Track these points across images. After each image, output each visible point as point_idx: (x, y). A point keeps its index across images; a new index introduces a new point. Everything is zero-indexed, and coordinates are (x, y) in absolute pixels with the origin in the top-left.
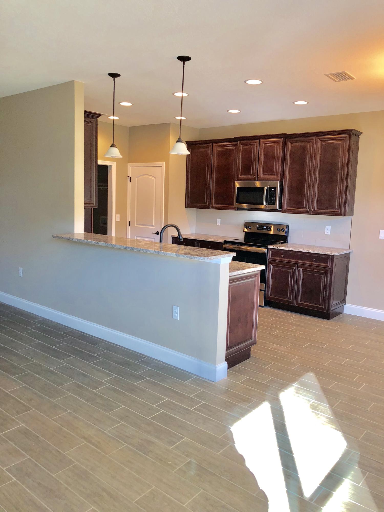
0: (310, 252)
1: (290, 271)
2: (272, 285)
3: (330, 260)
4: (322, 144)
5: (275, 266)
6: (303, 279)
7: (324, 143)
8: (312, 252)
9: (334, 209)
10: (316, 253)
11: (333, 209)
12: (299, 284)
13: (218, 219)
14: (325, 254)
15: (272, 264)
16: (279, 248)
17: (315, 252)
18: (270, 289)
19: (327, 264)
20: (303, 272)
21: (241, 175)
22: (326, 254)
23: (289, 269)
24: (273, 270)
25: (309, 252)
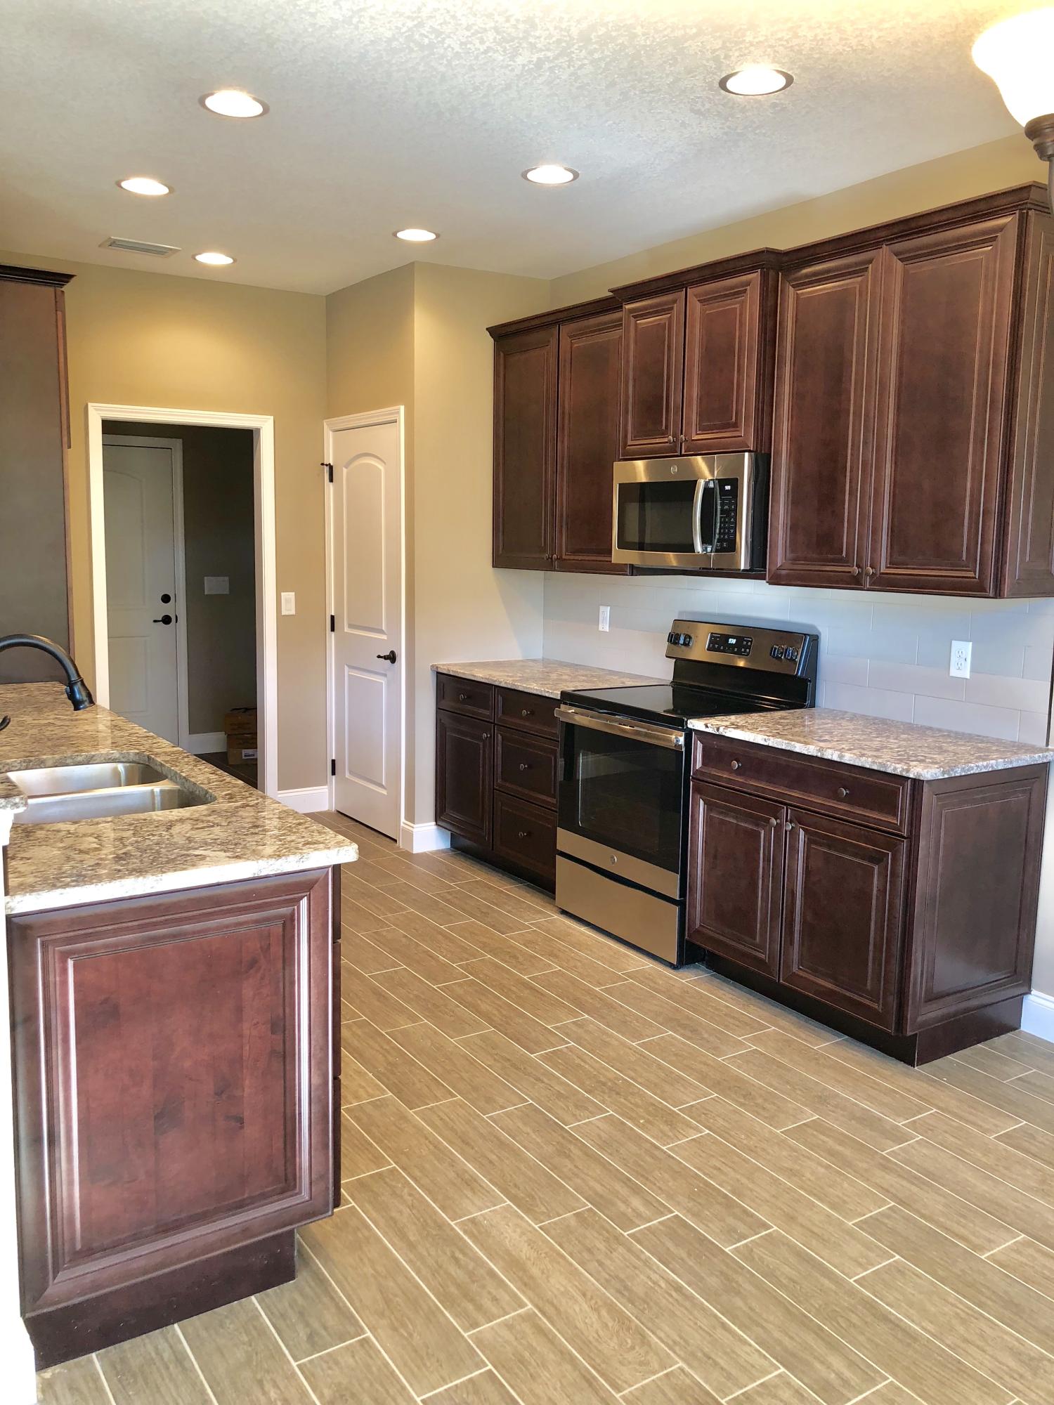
0: (829, 757)
1: (763, 832)
2: (704, 884)
3: (904, 800)
4: (905, 272)
5: (715, 804)
6: (807, 872)
7: (914, 268)
8: (835, 758)
9: (954, 567)
10: (851, 763)
11: (952, 565)
12: (793, 894)
13: (602, 608)
14: (882, 769)
15: (704, 797)
16: (724, 734)
17: (848, 758)
18: (698, 897)
19: (895, 815)
20: (809, 843)
21: (635, 438)
22: (889, 771)
23: (757, 825)
24: (709, 822)
25: (826, 757)
